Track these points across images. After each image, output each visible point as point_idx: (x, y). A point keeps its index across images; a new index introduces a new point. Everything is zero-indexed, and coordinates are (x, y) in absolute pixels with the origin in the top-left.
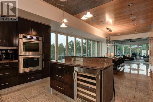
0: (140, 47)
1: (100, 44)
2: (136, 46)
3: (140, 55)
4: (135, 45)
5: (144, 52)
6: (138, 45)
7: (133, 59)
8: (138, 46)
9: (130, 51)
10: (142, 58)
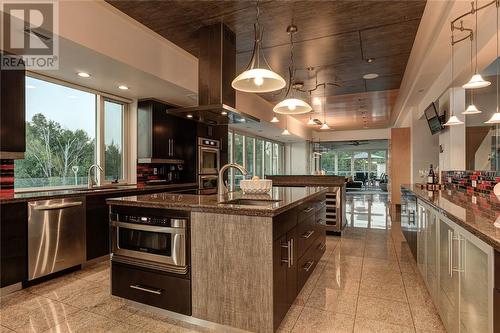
0: (373, 156)
1: (288, 148)
2: (365, 155)
3: (374, 177)
4: (362, 151)
5: (381, 170)
6: (370, 151)
7: (359, 186)
8: (369, 155)
9: (352, 167)
10: (377, 184)
